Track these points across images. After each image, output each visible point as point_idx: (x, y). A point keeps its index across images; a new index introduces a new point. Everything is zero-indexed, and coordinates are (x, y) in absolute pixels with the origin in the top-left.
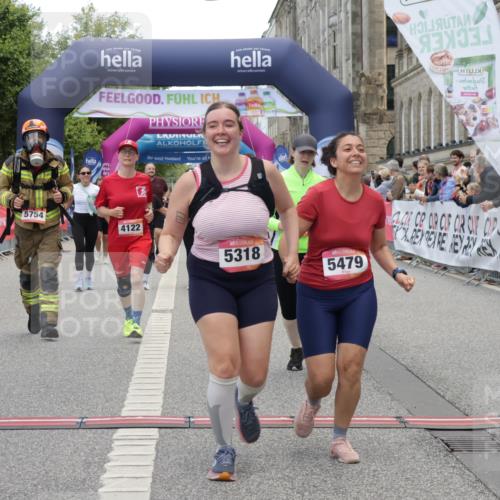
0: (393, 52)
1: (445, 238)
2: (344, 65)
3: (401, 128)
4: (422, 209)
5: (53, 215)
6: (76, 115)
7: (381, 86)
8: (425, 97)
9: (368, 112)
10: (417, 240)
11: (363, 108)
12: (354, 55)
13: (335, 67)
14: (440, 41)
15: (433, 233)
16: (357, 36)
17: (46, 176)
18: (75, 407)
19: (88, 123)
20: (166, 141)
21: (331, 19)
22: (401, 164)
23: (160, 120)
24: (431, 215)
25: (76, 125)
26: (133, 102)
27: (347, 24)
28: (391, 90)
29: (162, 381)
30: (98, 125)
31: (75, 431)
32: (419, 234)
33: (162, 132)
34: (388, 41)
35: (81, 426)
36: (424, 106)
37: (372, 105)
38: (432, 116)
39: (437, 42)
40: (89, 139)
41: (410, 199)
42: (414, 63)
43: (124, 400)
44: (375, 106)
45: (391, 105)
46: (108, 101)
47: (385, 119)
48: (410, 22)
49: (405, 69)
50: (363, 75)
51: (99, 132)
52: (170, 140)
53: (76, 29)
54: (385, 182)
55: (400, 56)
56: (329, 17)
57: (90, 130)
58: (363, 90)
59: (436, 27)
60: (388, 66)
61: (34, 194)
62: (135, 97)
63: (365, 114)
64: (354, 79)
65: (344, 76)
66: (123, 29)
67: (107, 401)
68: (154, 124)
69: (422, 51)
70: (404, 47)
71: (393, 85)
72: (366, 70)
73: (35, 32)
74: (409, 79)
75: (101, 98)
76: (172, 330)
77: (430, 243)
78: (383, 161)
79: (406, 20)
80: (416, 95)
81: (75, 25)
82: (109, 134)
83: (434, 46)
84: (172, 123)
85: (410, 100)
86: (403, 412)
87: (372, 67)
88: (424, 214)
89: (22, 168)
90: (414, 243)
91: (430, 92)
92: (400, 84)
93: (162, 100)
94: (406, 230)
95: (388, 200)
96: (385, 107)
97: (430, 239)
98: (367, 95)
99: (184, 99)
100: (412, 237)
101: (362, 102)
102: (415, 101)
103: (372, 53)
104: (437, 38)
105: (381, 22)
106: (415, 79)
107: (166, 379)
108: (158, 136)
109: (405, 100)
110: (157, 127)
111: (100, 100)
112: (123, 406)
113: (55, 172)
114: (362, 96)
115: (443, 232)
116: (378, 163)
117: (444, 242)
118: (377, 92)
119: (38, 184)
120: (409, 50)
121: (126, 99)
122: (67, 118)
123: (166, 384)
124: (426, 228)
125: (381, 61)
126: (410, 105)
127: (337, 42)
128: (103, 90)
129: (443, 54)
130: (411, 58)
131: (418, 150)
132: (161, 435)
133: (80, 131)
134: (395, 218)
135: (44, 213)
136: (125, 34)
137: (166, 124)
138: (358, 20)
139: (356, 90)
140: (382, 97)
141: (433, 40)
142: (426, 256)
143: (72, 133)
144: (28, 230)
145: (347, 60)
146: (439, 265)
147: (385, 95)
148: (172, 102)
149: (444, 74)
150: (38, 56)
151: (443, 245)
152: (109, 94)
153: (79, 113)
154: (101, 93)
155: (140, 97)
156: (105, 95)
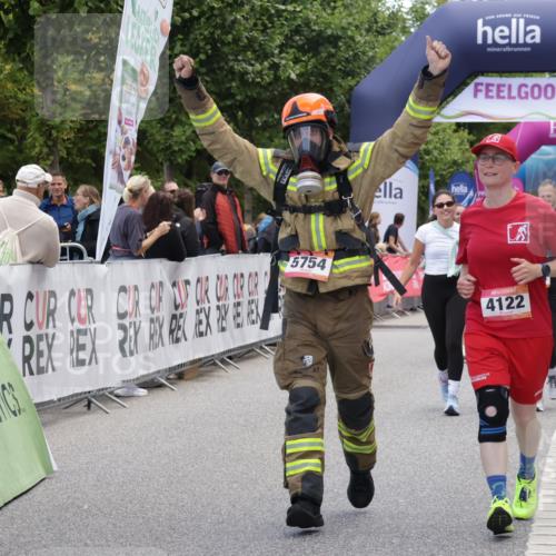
5: (349, 266)
19: (456, 131)
25: (436, 133)
26: (526, 97)
30: (469, 134)
40: (457, 156)
46: (487, 96)
57: (457, 141)
62: (529, 90)
75: (476, 92)
111: (475, 96)
121: (514, 93)
128: (481, 79)
133: (443, 144)
135: (328, 260)
143: (431, 147)
150: (381, 32)
152: (488, 85)
153: (443, 116)
154: (477, 85)
155: (536, 90)
156: (483, 88)
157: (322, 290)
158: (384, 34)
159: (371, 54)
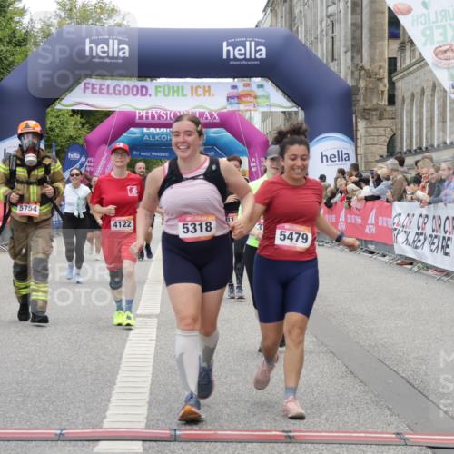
0: (395, 45)
1: (449, 243)
2: (342, 58)
3: (402, 125)
4: (424, 211)
5: (46, 209)
6: (58, 107)
7: (381, 80)
8: (428, 92)
9: (367, 107)
10: (419, 244)
11: (362, 103)
12: (353, 46)
13: (333, 59)
14: (444, 34)
15: (436, 237)
16: (357, 27)
17: (40, 173)
18: (54, 418)
19: (72, 116)
20: (154, 136)
21: (329, 8)
22: (402, 163)
23: (147, 113)
24: (434, 217)
25: (58, 117)
26: (119, 94)
27: (346, 14)
28: (392, 84)
29: (147, 390)
30: (81, 117)
31: (54, 443)
32: (422, 238)
33: (149, 125)
34: (389, 33)
35: (60, 438)
36: (427, 102)
37: (372, 101)
38: (436, 112)
39: (441, 34)
40: (73, 133)
41: (412, 200)
42: (417, 56)
43: (106, 411)
44: (375, 102)
45: (392, 100)
47: (386, 115)
48: (413, 12)
49: (408, 62)
50: (362, 68)
51: (83, 125)
52: (158, 134)
53: (59, 16)
54: (384, 183)
55: (402, 48)
56: (327, 7)
57: (73, 123)
58: (362, 84)
59: (440, 18)
60: (390, 59)
61: (28, 189)
62: (121, 89)
63: (364, 109)
64: (352, 72)
65: (343, 69)
66: (110, 17)
67: (88, 412)
68: (141, 118)
69: (425, 44)
70: (407, 40)
71: (394, 79)
72: (366, 63)
73: (16, 19)
74: (411, 73)
75: (85, 88)
76: (157, 336)
77: (434, 247)
78: (382, 159)
79: (409, 11)
80: (418, 90)
81: (58, 11)
82: (93, 127)
83: (438, 39)
84: (159, 117)
85: (413, 95)
86: (403, 428)
87: (372, 60)
88: (427, 216)
89: (17, 165)
90: (416, 247)
91: (434, 87)
92: (402, 78)
93: (150, 92)
94: (407, 233)
95: (388, 201)
96: (385, 102)
97: (433, 244)
98: (366, 89)
99: (174, 91)
100: (414, 241)
101: (361, 96)
102: (418, 97)
103: (372, 45)
104: (441, 30)
105: (383, 12)
106: (417, 73)
107: (150, 389)
108: (145, 130)
109: (408, 95)
110: (144, 120)
111: (84, 92)
112: (105, 417)
113: (47, 168)
114: (362, 91)
115: (447, 235)
116: (377, 161)
117: (448, 246)
118: (377, 87)
119: (32, 179)
120: (412, 42)
121: (111, 90)
122: (49, 110)
123: (151, 394)
124: (428, 231)
125: (382, 53)
126: (412, 100)
127: (336, 33)
128: (88, 80)
129: (448, 47)
130: (414, 50)
131: (421, 148)
132: (145, 450)
134: (396, 220)
135: (38, 207)
136: (111, 22)
137: (153, 117)
138: (358, 10)
139: (354, 84)
140: (383, 92)
141: (437, 32)
142: (430, 262)
144: (23, 223)
145: (346, 52)
146: (442, 271)
147: (386, 89)
148: (160, 94)
149: (448, 69)
150: (18, 44)
151: (447, 250)
152: (93, 85)
153: (62, 105)
154: (86, 84)
155: (126, 89)
156: (90, 86)
157: (35, 221)
158: (20, 46)
159: (11, 59)
